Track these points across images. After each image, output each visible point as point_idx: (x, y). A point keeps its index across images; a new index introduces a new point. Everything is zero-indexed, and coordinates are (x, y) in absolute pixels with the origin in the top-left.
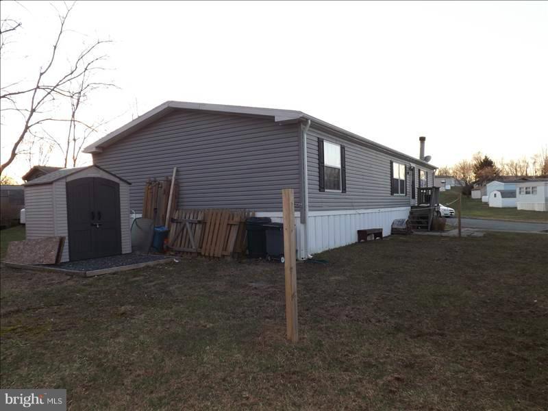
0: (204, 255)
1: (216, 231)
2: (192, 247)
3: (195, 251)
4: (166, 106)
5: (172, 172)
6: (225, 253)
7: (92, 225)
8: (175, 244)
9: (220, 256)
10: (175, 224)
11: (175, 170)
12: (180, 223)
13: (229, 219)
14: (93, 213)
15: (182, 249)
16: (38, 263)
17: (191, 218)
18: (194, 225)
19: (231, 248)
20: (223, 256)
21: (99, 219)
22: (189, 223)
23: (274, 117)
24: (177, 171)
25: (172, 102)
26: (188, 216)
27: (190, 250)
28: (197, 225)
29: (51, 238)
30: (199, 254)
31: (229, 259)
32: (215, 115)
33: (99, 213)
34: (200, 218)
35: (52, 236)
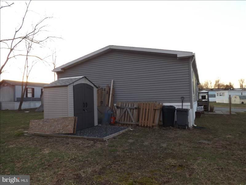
0: (141, 126)
1: (147, 113)
2: (132, 122)
3: (135, 124)
4: (108, 48)
5: (111, 82)
6: (154, 125)
7: (84, 110)
8: (121, 120)
9: (151, 126)
10: (119, 110)
11: (112, 81)
12: (123, 109)
13: (154, 107)
14: (84, 103)
15: (125, 122)
16: (58, 133)
17: (130, 106)
18: (132, 110)
19: (157, 121)
20: (153, 126)
21: (86, 107)
22: (129, 109)
23: (177, 55)
24: (114, 82)
25: (112, 46)
26: (127, 105)
27: (131, 123)
28: (134, 110)
29: (66, 118)
30: (138, 125)
31: (157, 128)
32: (138, 53)
33: (86, 103)
34: (135, 106)
35: (67, 116)
